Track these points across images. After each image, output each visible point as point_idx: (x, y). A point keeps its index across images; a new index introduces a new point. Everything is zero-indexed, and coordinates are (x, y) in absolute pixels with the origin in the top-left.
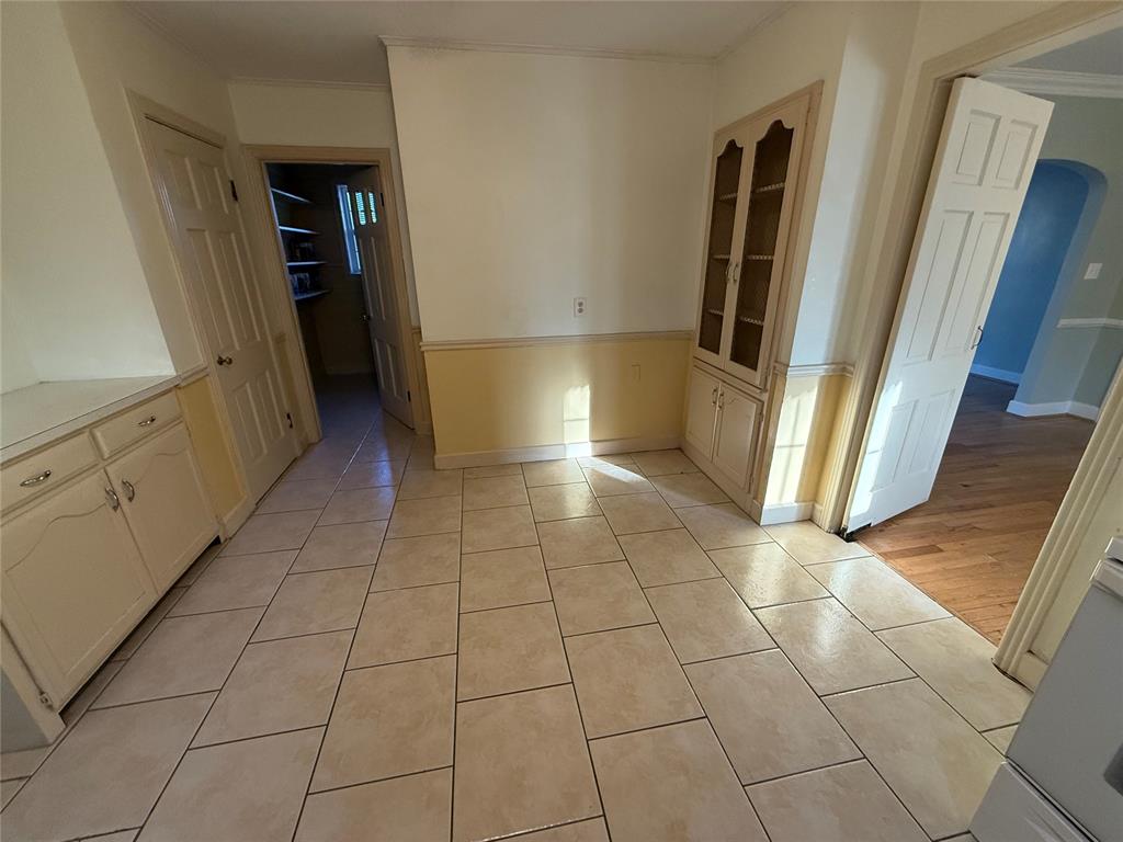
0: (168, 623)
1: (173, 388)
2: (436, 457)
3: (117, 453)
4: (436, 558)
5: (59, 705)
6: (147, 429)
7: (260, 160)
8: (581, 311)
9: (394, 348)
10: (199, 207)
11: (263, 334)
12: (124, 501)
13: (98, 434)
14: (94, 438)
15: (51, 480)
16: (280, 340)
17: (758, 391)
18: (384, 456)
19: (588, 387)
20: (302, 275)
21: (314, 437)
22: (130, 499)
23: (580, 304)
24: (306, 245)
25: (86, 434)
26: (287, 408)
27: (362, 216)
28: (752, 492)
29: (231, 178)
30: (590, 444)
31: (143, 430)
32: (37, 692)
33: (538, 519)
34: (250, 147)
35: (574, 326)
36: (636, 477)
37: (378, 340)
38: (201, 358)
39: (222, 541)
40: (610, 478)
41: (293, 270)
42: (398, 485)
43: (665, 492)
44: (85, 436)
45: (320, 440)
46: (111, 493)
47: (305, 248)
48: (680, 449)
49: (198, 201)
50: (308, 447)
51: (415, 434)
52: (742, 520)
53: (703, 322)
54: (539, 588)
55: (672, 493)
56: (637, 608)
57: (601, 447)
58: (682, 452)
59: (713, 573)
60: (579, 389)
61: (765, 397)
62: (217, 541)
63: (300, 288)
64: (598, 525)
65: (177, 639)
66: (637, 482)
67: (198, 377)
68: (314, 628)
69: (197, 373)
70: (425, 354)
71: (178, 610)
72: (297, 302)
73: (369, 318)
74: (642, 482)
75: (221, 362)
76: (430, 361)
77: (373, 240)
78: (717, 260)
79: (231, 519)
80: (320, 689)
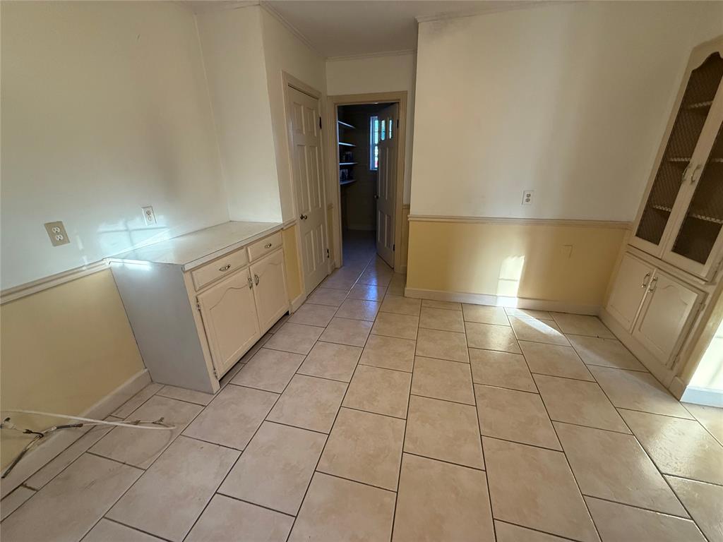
0: (263, 351)
1: (280, 230)
2: (406, 289)
3: (255, 260)
4: (400, 353)
5: (219, 378)
6: (268, 249)
7: (335, 104)
8: (528, 200)
9: (390, 218)
10: (304, 133)
11: (322, 205)
12: (254, 285)
13: (249, 249)
14: (247, 251)
15: (230, 269)
16: (330, 207)
17: (703, 283)
18: (374, 282)
19: (523, 257)
20: (344, 170)
21: (338, 265)
22: (257, 284)
23: (528, 196)
24: (349, 153)
25: (244, 249)
26: (328, 247)
27: (383, 134)
28: (675, 369)
29: (320, 115)
30: (517, 299)
31: (266, 250)
32: (213, 368)
33: (471, 345)
34: (331, 97)
35: (520, 211)
36: (555, 332)
37: (381, 212)
38: (295, 216)
39: (290, 313)
40: (530, 328)
41: (342, 167)
42: (381, 301)
43: (580, 349)
44: (244, 250)
45: (341, 267)
46: (250, 279)
47: (347, 155)
48: (597, 317)
49: (304, 130)
50: (335, 270)
51: (394, 272)
52: (660, 392)
53: (644, 216)
54: (466, 394)
55: (586, 351)
56: (544, 434)
57: (527, 303)
58: (601, 320)
59: (622, 428)
60: (515, 258)
61: (711, 290)
62: (287, 314)
63: (343, 178)
64: (517, 361)
65: (265, 360)
66: (555, 336)
67: (291, 224)
68: (327, 375)
69: (290, 223)
70: (410, 223)
71: (267, 345)
72: (341, 185)
73: (378, 197)
74: (560, 336)
75: (302, 218)
76: (412, 226)
77: (388, 149)
78: (671, 162)
79: (295, 302)
80: (328, 412)
